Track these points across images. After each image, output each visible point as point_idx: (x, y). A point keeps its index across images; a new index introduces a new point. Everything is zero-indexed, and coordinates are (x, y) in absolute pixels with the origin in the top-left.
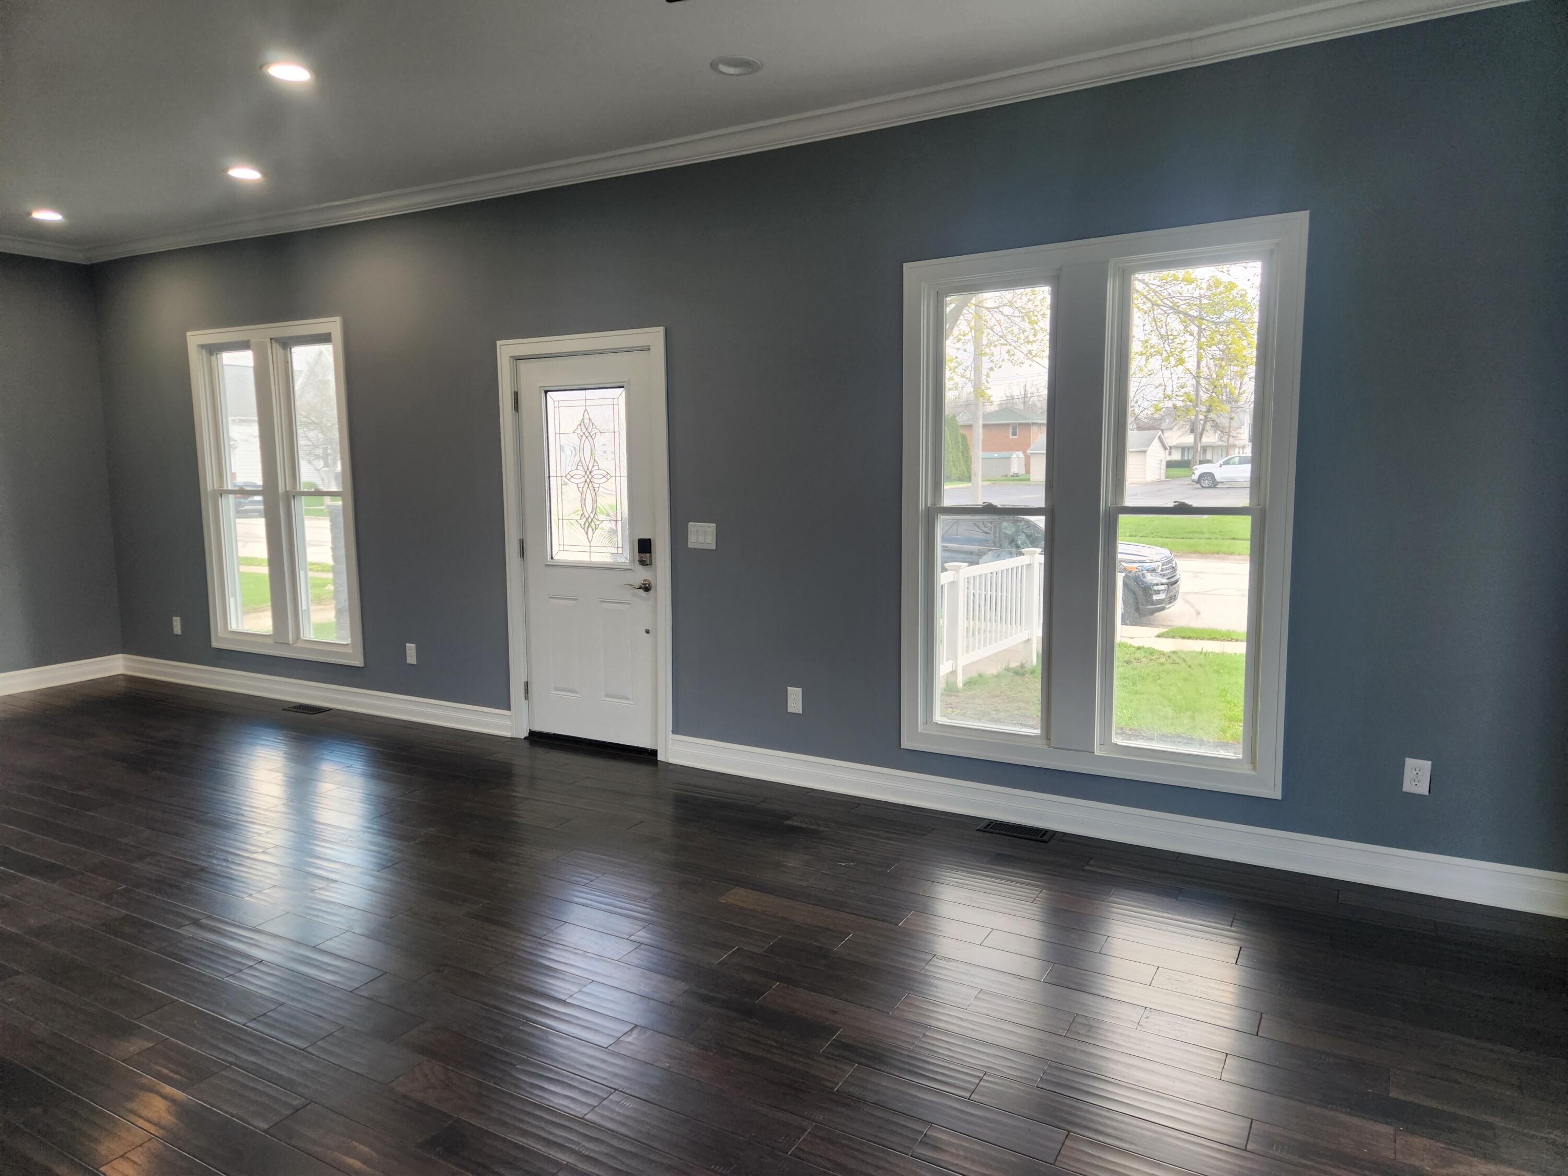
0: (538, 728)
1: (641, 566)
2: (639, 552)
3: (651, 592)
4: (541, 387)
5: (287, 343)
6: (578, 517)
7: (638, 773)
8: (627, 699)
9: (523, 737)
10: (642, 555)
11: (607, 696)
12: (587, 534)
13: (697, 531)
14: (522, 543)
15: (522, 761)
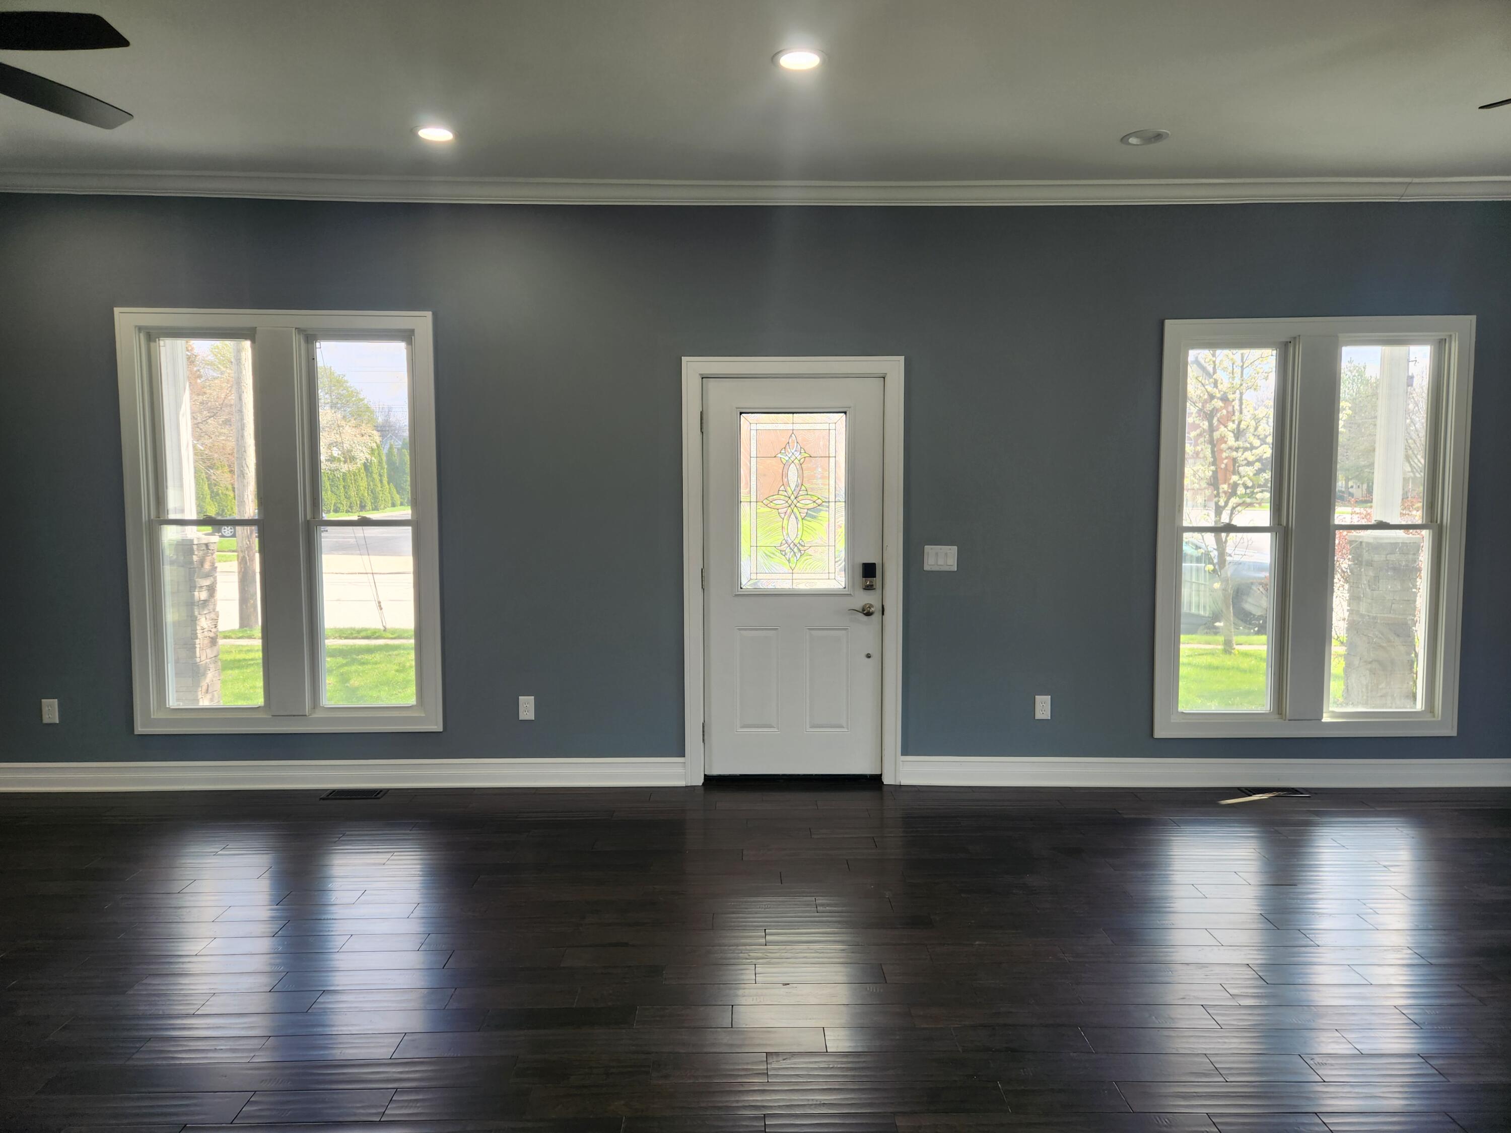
0: (718, 770)
1: (863, 590)
2: (862, 576)
3: (875, 616)
4: (737, 408)
8: (842, 727)
9: (699, 784)
10: (866, 579)
11: (813, 727)
14: (703, 573)
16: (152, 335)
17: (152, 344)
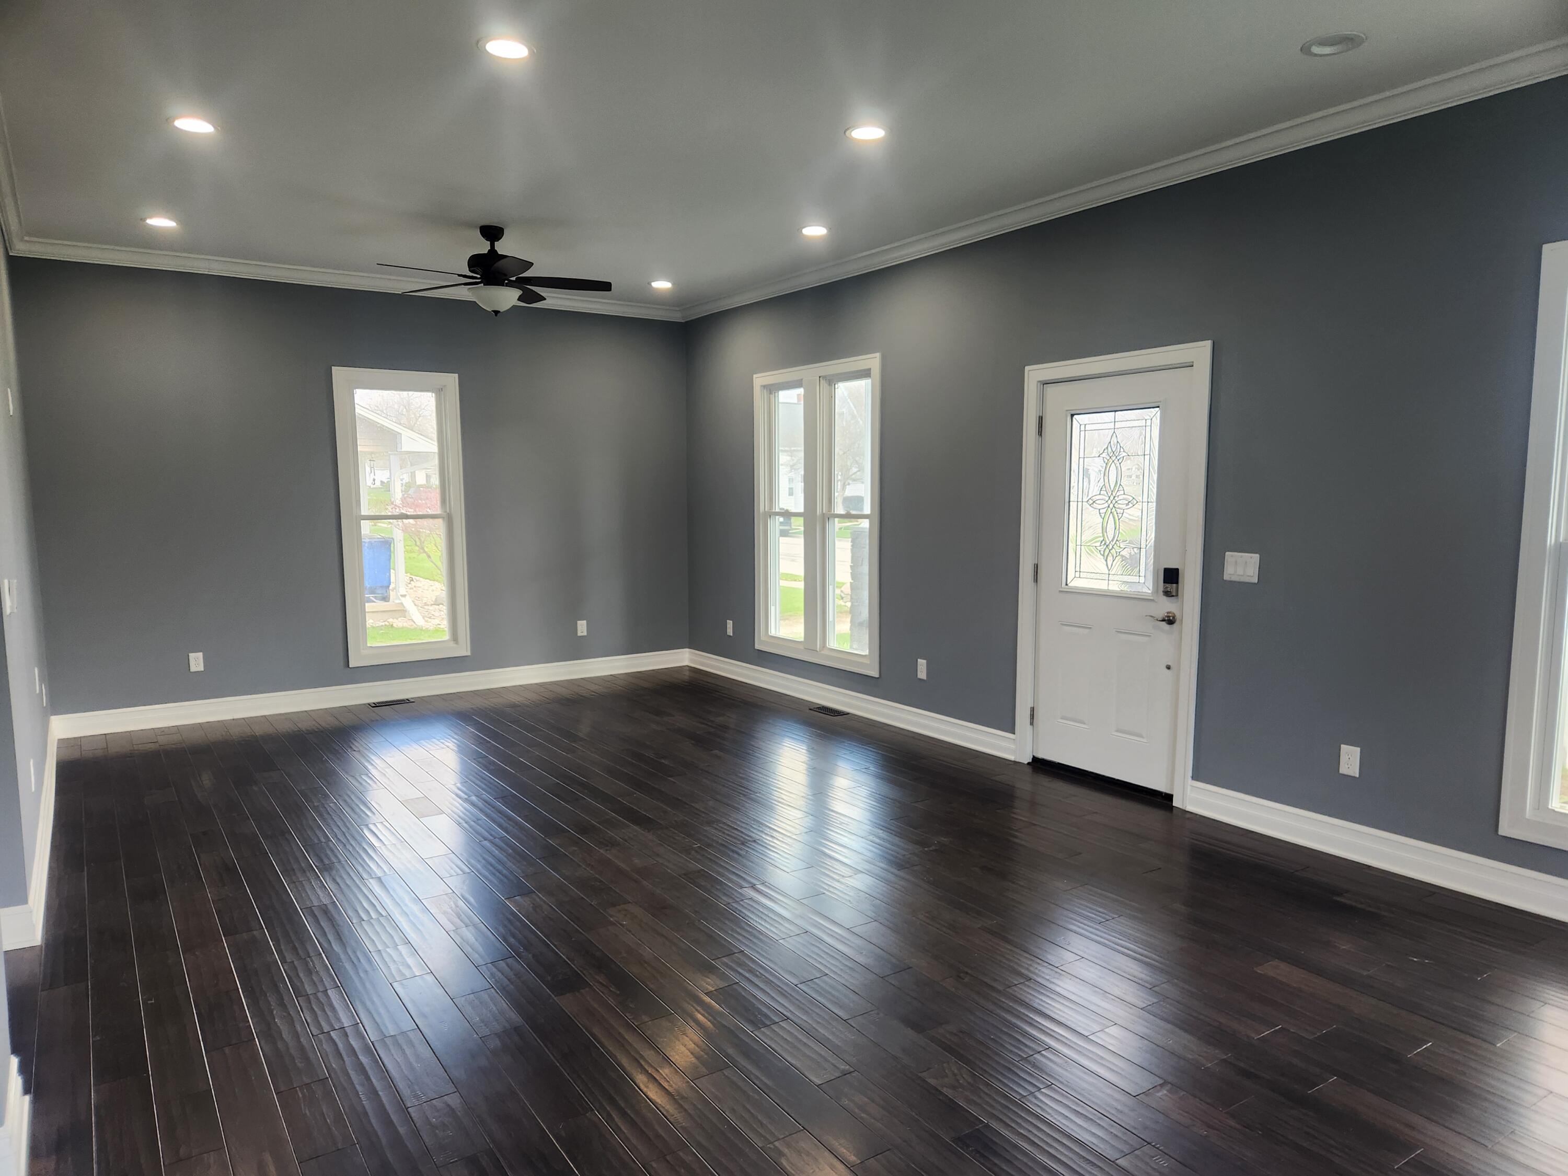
0: (1041, 755)
1: (1165, 597)
2: (1165, 582)
3: (1175, 625)
4: (1067, 411)
5: (832, 381)
6: (1098, 544)
7: (1151, 817)
8: (1141, 736)
9: (1026, 762)
10: (1168, 585)
11: (1117, 731)
12: (1106, 561)
13: (1236, 562)
14: (1036, 568)
15: (1025, 785)
16: (772, 389)
17: (772, 396)
